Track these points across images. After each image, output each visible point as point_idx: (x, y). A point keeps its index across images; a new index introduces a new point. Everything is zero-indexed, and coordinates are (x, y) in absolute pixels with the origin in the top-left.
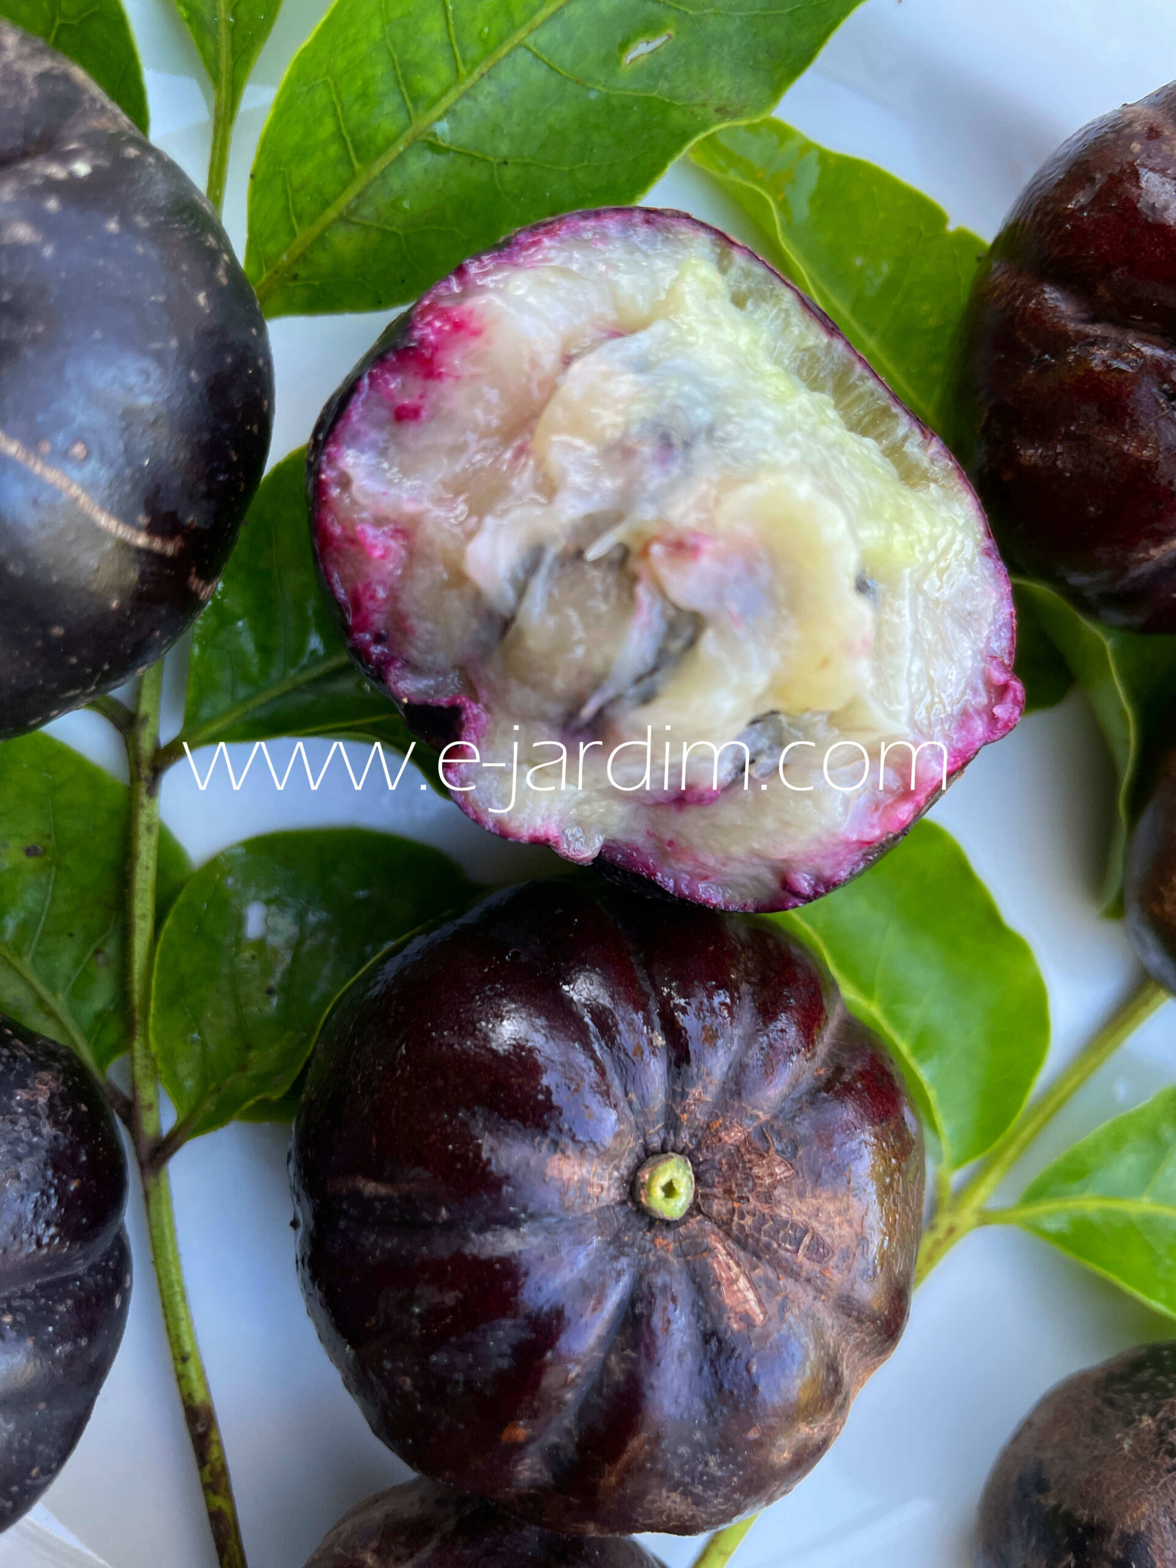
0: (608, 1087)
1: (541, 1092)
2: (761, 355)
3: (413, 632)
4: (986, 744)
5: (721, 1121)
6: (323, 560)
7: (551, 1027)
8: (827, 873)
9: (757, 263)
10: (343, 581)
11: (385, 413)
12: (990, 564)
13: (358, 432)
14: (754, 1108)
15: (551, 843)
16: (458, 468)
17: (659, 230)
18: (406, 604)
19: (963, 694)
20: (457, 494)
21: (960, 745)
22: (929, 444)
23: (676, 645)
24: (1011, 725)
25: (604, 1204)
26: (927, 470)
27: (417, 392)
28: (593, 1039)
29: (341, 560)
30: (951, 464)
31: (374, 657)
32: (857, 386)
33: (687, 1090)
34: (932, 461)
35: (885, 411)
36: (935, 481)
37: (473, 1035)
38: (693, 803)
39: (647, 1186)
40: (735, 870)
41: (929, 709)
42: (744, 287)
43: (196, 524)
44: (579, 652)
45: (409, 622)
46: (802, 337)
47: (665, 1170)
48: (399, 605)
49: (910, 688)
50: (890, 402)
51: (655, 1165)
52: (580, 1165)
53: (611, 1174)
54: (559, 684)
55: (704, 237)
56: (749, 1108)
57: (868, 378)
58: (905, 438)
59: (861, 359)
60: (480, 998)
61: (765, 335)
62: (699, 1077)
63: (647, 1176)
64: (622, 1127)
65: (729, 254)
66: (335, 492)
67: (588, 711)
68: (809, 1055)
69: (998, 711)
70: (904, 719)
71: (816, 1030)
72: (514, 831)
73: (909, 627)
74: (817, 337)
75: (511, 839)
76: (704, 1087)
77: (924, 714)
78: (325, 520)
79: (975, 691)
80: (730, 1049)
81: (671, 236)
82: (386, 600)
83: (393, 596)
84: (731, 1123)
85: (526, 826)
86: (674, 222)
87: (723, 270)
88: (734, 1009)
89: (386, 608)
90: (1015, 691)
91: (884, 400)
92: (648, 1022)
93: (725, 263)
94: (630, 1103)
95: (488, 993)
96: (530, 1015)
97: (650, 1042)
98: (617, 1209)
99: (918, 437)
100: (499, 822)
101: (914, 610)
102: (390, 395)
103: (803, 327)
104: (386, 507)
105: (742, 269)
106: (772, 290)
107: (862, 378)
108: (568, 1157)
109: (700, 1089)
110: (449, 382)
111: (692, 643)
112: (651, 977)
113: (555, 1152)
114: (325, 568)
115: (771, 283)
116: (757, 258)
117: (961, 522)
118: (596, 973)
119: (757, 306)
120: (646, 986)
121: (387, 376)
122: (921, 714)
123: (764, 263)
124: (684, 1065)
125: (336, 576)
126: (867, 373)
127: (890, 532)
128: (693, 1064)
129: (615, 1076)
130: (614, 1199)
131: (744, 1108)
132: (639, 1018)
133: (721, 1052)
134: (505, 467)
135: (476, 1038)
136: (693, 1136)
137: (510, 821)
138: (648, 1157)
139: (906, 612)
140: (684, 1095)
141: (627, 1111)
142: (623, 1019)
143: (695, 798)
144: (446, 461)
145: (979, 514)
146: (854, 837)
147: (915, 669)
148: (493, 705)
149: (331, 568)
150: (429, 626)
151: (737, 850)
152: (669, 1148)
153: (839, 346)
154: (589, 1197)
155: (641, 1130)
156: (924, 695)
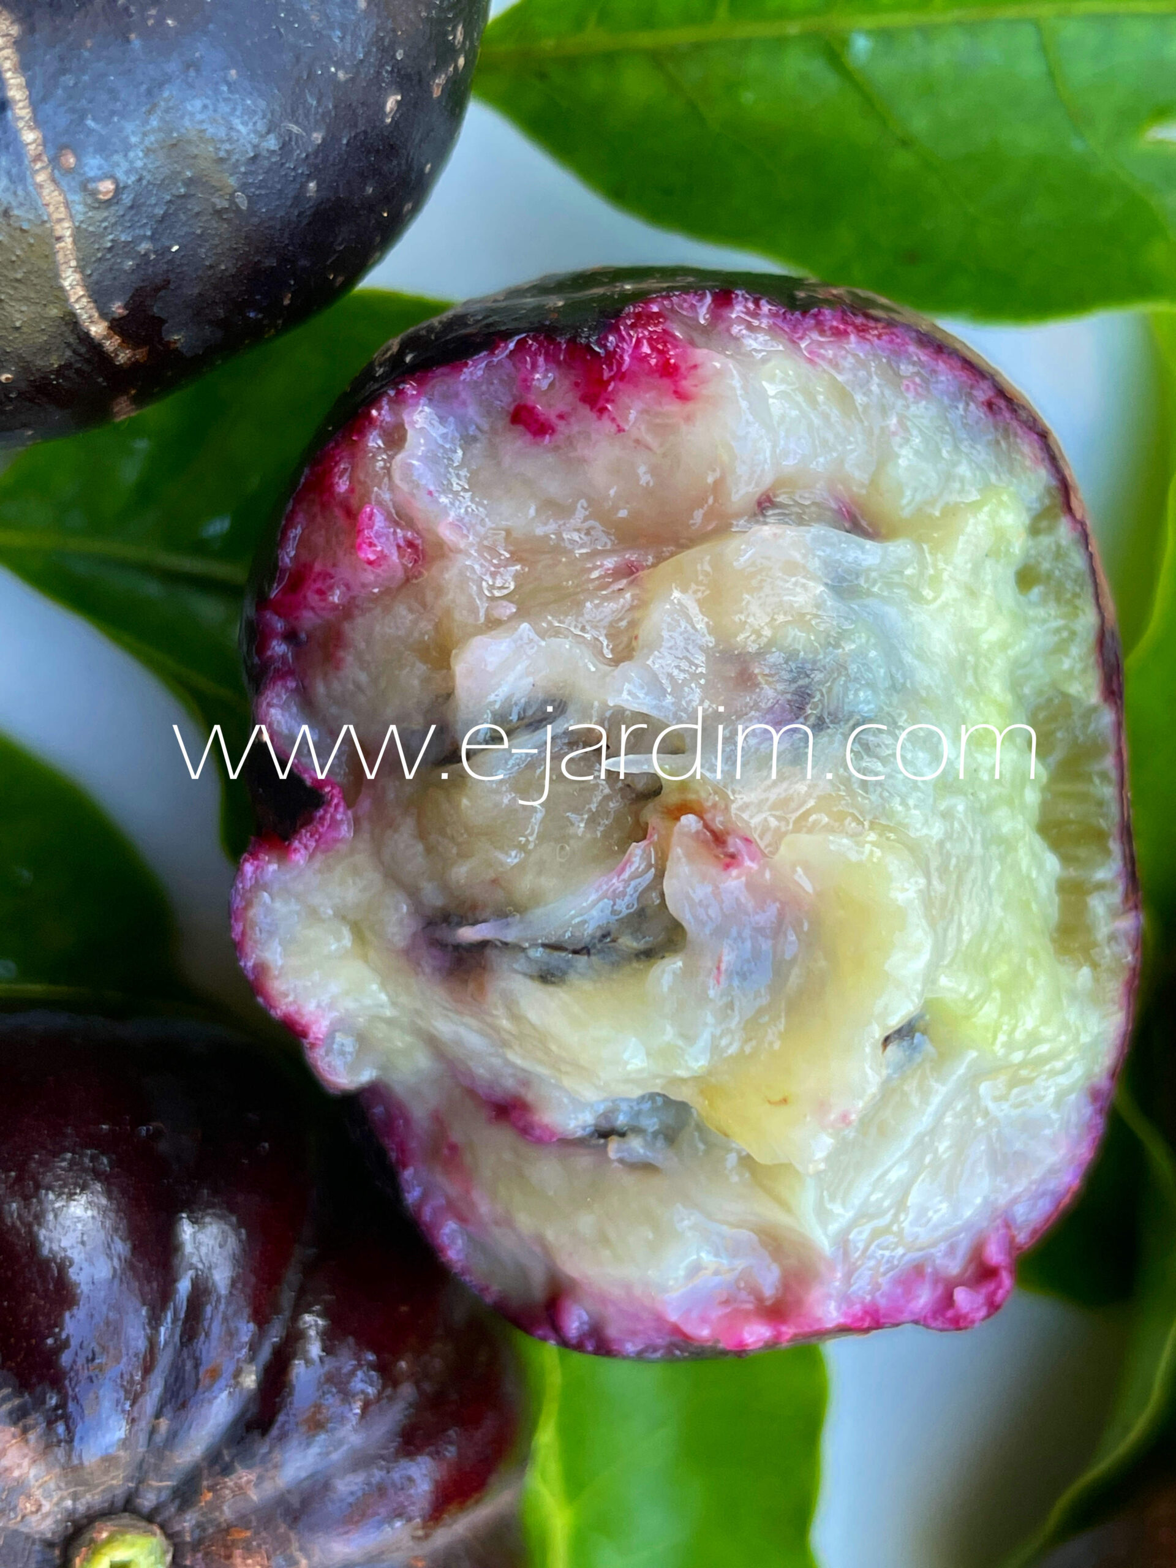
0: (143, 1391)
1: (57, 1337)
2: (1000, 663)
3: (337, 668)
4: (916, 1322)
5: (248, 1534)
6: (298, 501)
7: (132, 1267)
8: (612, 1332)
9: (1082, 551)
10: (303, 542)
11: (505, 401)
12: (1088, 1111)
13: (457, 395)
14: (302, 1549)
15: (305, 1041)
16: (540, 531)
17: (996, 428)
18: (356, 631)
19: (934, 1245)
20: (515, 558)
21: (882, 1302)
22: (1125, 912)
23: (628, 942)
24: (962, 1324)
25: (25, 1530)
26: (1095, 944)
27: (561, 406)
28: (169, 1315)
29: (319, 519)
30: (1130, 958)
31: (269, 653)
32: (1090, 780)
33: (237, 1465)
34: (1112, 938)
35: (1100, 837)
36: (1095, 966)
37: (26, 1198)
38: (514, 1125)
39: (95, 1548)
40: (505, 1242)
41: (876, 1234)
42: (1046, 566)
43: (178, 345)
44: (512, 858)
45: (341, 654)
46: (1070, 675)
47: (133, 1545)
48: (347, 626)
49: (871, 1193)
50: (1115, 831)
51: (123, 1530)
52: (34, 1461)
53: (62, 1499)
54: (461, 873)
55: (1042, 476)
56: (295, 1545)
57: (1109, 781)
58: (1100, 886)
59: (1119, 753)
60: (73, 1159)
61: (1024, 644)
62: (264, 1460)
63: (105, 1535)
64: (122, 1453)
65: (1056, 517)
66: (374, 441)
67: (469, 934)
68: (420, 1533)
69: (961, 1296)
70: (833, 1228)
71: (452, 1508)
72: (273, 993)
73: (925, 1121)
74: (1086, 689)
75: (260, 1000)
76: (261, 1478)
77: (865, 1236)
78: (337, 463)
79: (951, 1251)
80: (328, 1454)
81: (1003, 444)
82: (335, 607)
83: (347, 611)
84: (259, 1546)
85: (291, 998)
86: (1019, 431)
87: (1034, 530)
88: (372, 1408)
89: (330, 616)
90: (999, 1287)
91: (1109, 821)
92: (254, 1347)
93: (1044, 524)
94: (153, 1431)
95: (86, 1160)
96: (116, 1230)
97: (237, 1374)
98: (37, 1547)
99: (1115, 897)
100: (261, 969)
101: (947, 1105)
102: (526, 384)
103: (1079, 666)
104: (421, 507)
105: (1059, 546)
106: (1076, 595)
107: (1104, 776)
108: (27, 1441)
109: (253, 1477)
110: (607, 426)
111: (649, 954)
112: (302, 1292)
113: (15, 1423)
114: (293, 511)
115: (1082, 587)
116: (1087, 544)
117: (1085, 1039)
118: (238, 1235)
119: (1044, 601)
120: (287, 1297)
121: (541, 360)
122: (860, 1236)
123: (1091, 556)
124: (256, 1434)
125: (299, 531)
126: (1114, 774)
127: (984, 996)
128: (267, 1439)
129: (161, 1383)
130: (43, 1534)
131: (289, 1541)
132: (246, 1330)
133: (315, 1450)
134: (595, 575)
135: (27, 1206)
136: (200, 1526)
137: (277, 978)
138: (125, 1509)
139: (936, 1100)
140: (227, 1470)
141: (143, 1438)
142: (225, 1319)
143: (521, 1124)
144: (532, 512)
145: (1118, 1042)
146: (673, 1317)
147: (894, 1176)
148: (366, 825)
149: (301, 518)
150: (363, 678)
151: (525, 1221)
152: (159, 1519)
153: (1107, 717)
154: (14, 1509)
155: (141, 1474)
156: (881, 1214)
